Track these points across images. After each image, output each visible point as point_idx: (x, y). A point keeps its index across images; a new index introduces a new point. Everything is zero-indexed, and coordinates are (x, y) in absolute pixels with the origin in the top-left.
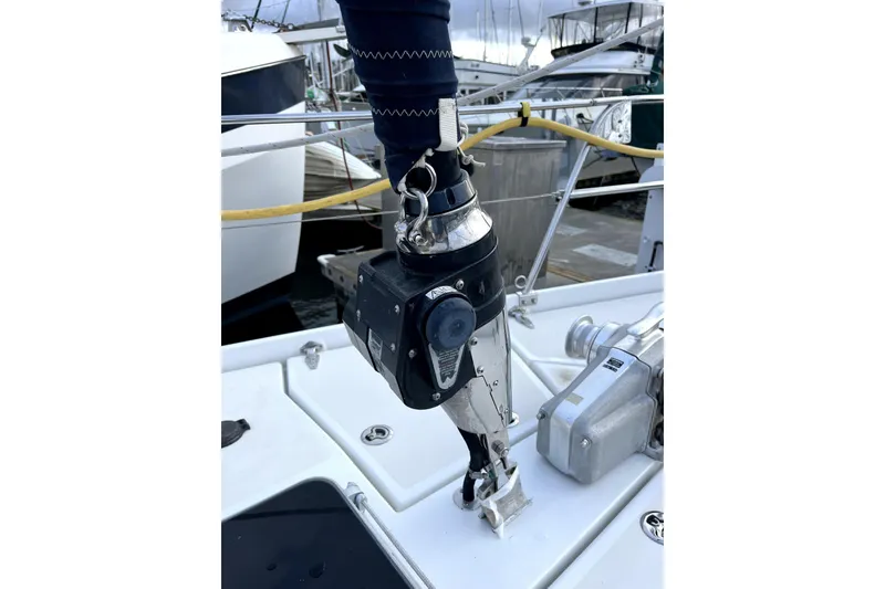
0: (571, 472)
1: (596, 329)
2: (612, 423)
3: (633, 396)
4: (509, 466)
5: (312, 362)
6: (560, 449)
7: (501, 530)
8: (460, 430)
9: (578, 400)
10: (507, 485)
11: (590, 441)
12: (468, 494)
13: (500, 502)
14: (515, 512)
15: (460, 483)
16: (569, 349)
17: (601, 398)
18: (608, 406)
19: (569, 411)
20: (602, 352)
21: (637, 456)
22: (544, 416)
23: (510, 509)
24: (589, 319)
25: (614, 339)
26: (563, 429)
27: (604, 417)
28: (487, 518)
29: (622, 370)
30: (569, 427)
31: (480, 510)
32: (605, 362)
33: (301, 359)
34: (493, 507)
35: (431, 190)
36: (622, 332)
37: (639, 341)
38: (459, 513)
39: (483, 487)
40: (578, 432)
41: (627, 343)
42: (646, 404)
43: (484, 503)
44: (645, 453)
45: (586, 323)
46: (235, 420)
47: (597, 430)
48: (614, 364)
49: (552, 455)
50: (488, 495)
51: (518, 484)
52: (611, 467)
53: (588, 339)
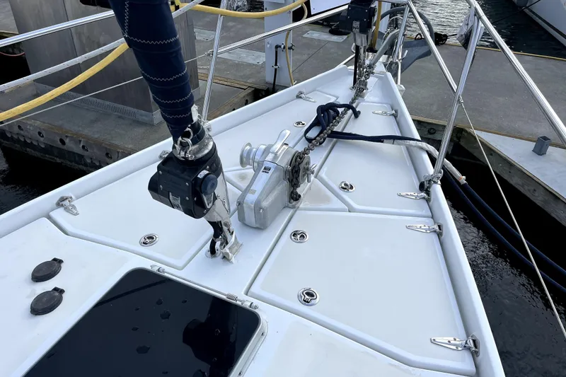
0: (258, 226)
1: (254, 150)
2: (271, 198)
3: (278, 182)
4: (231, 231)
5: (71, 210)
6: (250, 217)
7: (233, 260)
8: (209, 222)
9: (254, 192)
10: (232, 240)
11: (263, 210)
12: (213, 251)
13: (230, 249)
14: (237, 250)
15: (208, 246)
16: (242, 163)
17: (264, 188)
18: (267, 191)
19: (251, 198)
20: (260, 164)
21: (285, 209)
22: (240, 204)
23: (234, 250)
24: (249, 144)
25: (264, 155)
26: (249, 207)
27: (267, 196)
28: (225, 257)
29: (271, 172)
30: (253, 206)
31: (221, 254)
32: (262, 169)
33: (61, 210)
34: (228, 251)
35: (191, 137)
36: (267, 151)
37: (276, 155)
38: (211, 260)
39: (221, 244)
40: (257, 207)
41: (270, 157)
42: (284, 185)
43: (223, 251)
44: (288, 207)
45: (248, 148)
46: (50, 260)
47: (265, 204)
48: (267, 170)
49: (247, 222)
50: (224, 247)
51: (236, 238)
52: (274, 219)
53: (251, 156)
